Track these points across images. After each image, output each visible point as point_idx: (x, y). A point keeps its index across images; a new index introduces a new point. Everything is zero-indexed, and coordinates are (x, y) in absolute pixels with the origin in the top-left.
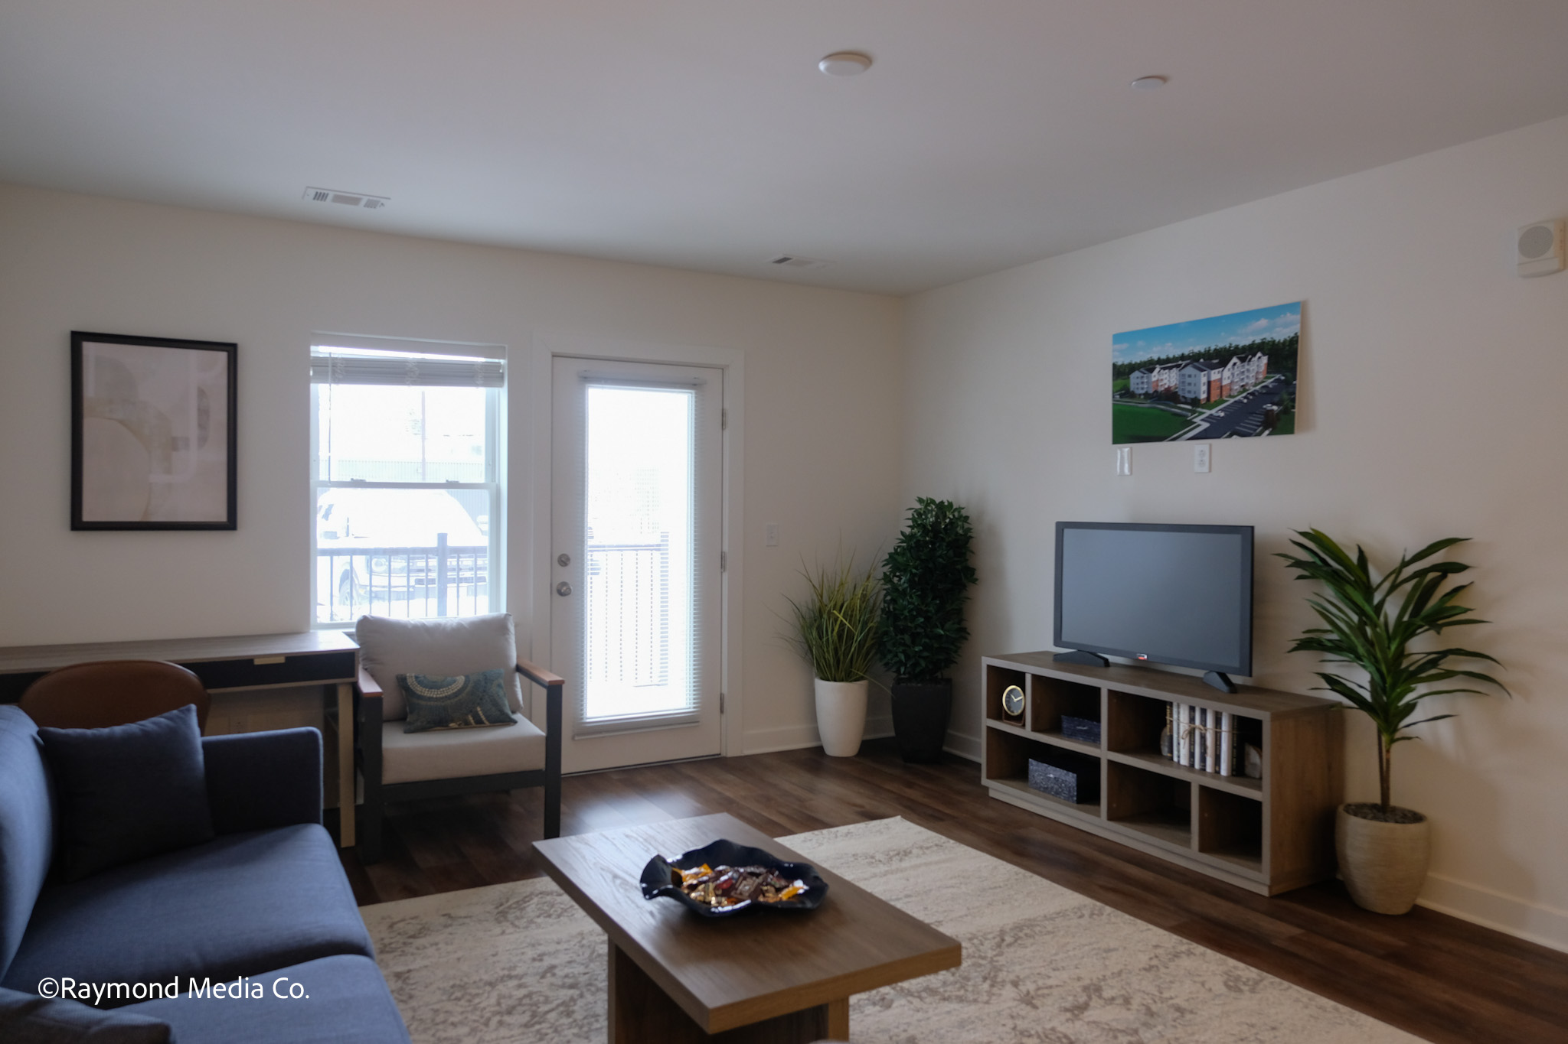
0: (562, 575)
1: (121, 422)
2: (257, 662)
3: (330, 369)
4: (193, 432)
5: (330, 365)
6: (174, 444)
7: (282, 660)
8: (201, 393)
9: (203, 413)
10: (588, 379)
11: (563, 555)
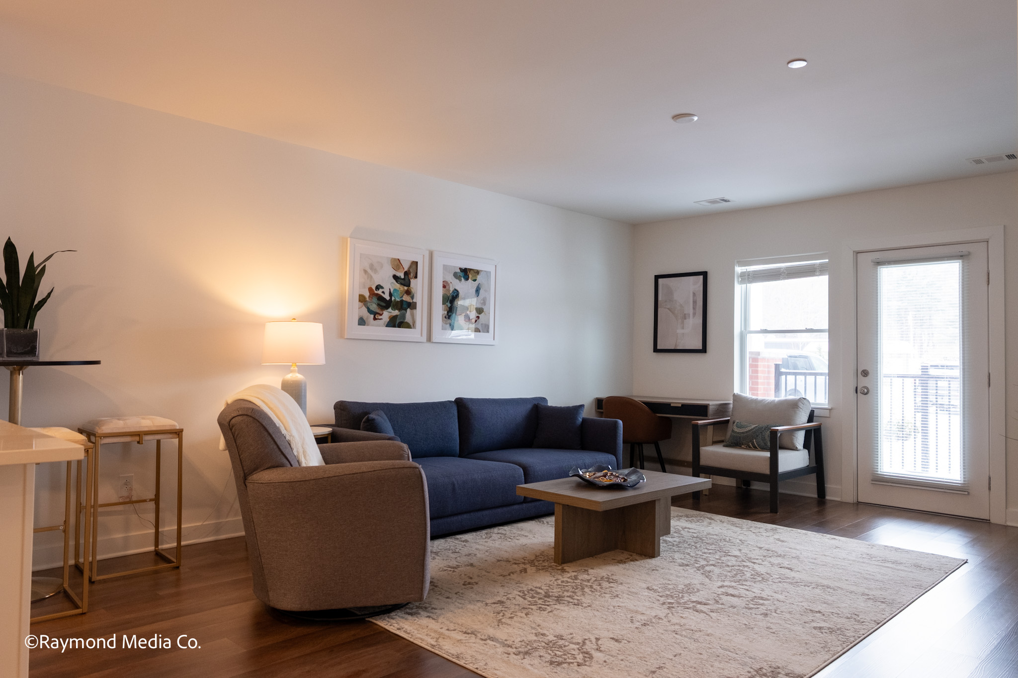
0: (863, 382)
1: (668, 309)
2: (672, 405)
3: (746, 277)
4: (691, 311)
5: (747, 275)
6: (685, 317)
7: (680, 405)
8: (694, 294)
9: (695, 302)
10: (879, 263)
11: (865, 370)
